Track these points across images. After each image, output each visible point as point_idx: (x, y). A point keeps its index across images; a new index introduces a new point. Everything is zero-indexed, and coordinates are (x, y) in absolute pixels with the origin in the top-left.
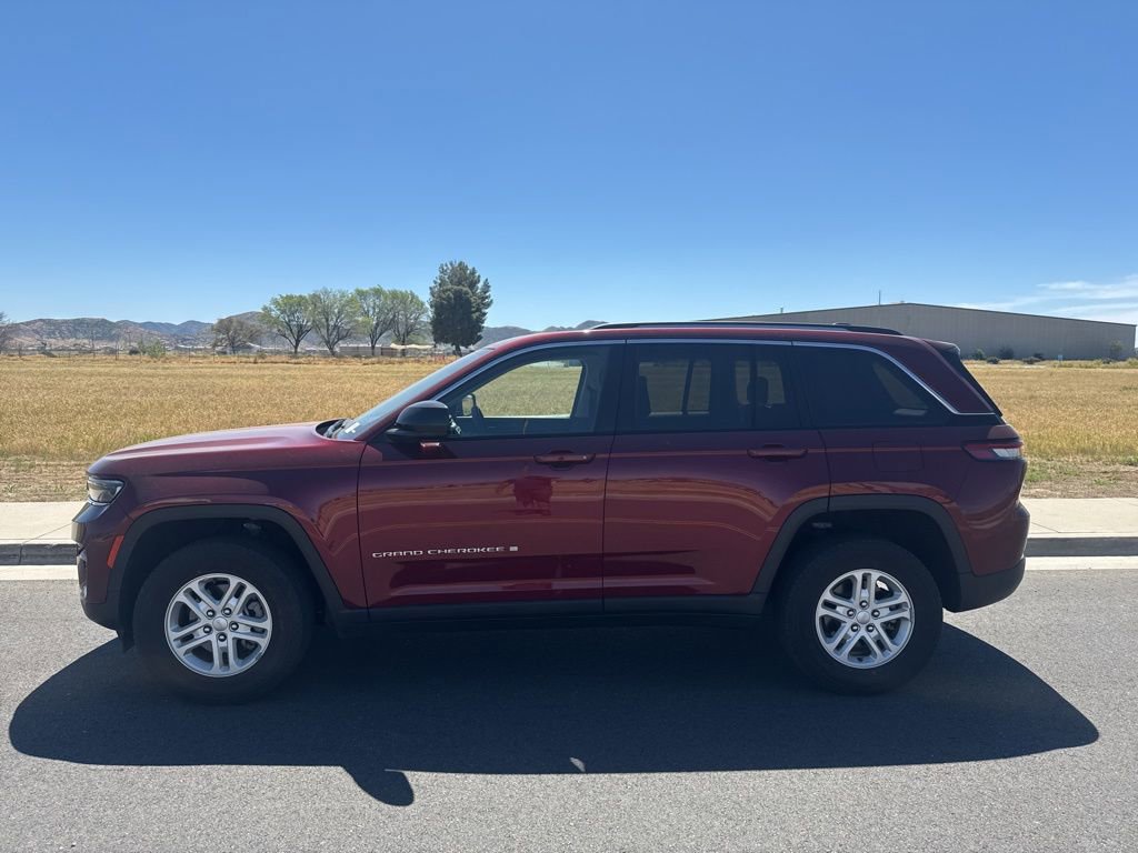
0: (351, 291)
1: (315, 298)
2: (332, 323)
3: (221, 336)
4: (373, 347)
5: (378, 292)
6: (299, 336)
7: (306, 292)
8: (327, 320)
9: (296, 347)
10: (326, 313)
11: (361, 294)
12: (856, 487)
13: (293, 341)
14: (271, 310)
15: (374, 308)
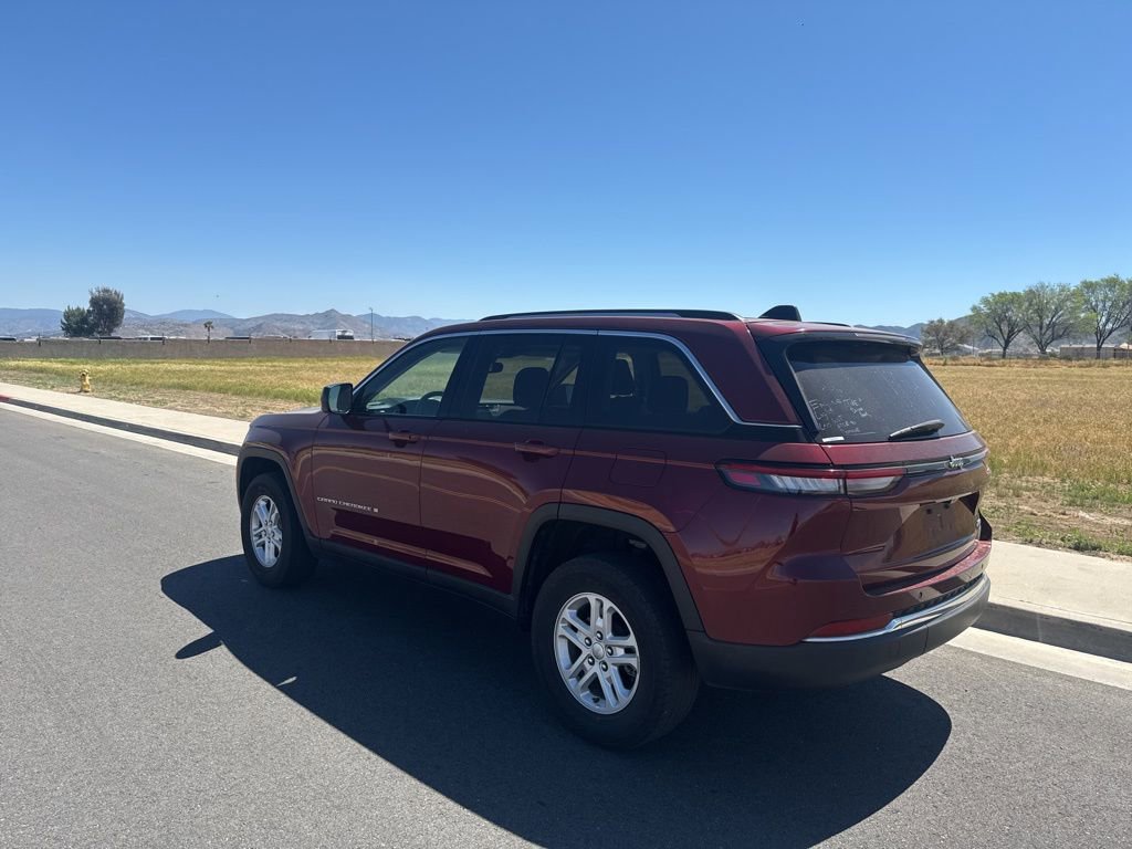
0: (1074, 283)
1: (1031, 294)
2: (1047, 321)
3: (931, 338)
4: (1099, 348)
5: (1112, 283)
6: (1009, 337)
7: (1021, 289)
8: (1041, 317)
9: (1005, 349)
10: (1040, 312)
11: (1089, 286)
12: (601, 500)
13: (1002, 342)
14: (981, 309)
15: (1104, 302)
